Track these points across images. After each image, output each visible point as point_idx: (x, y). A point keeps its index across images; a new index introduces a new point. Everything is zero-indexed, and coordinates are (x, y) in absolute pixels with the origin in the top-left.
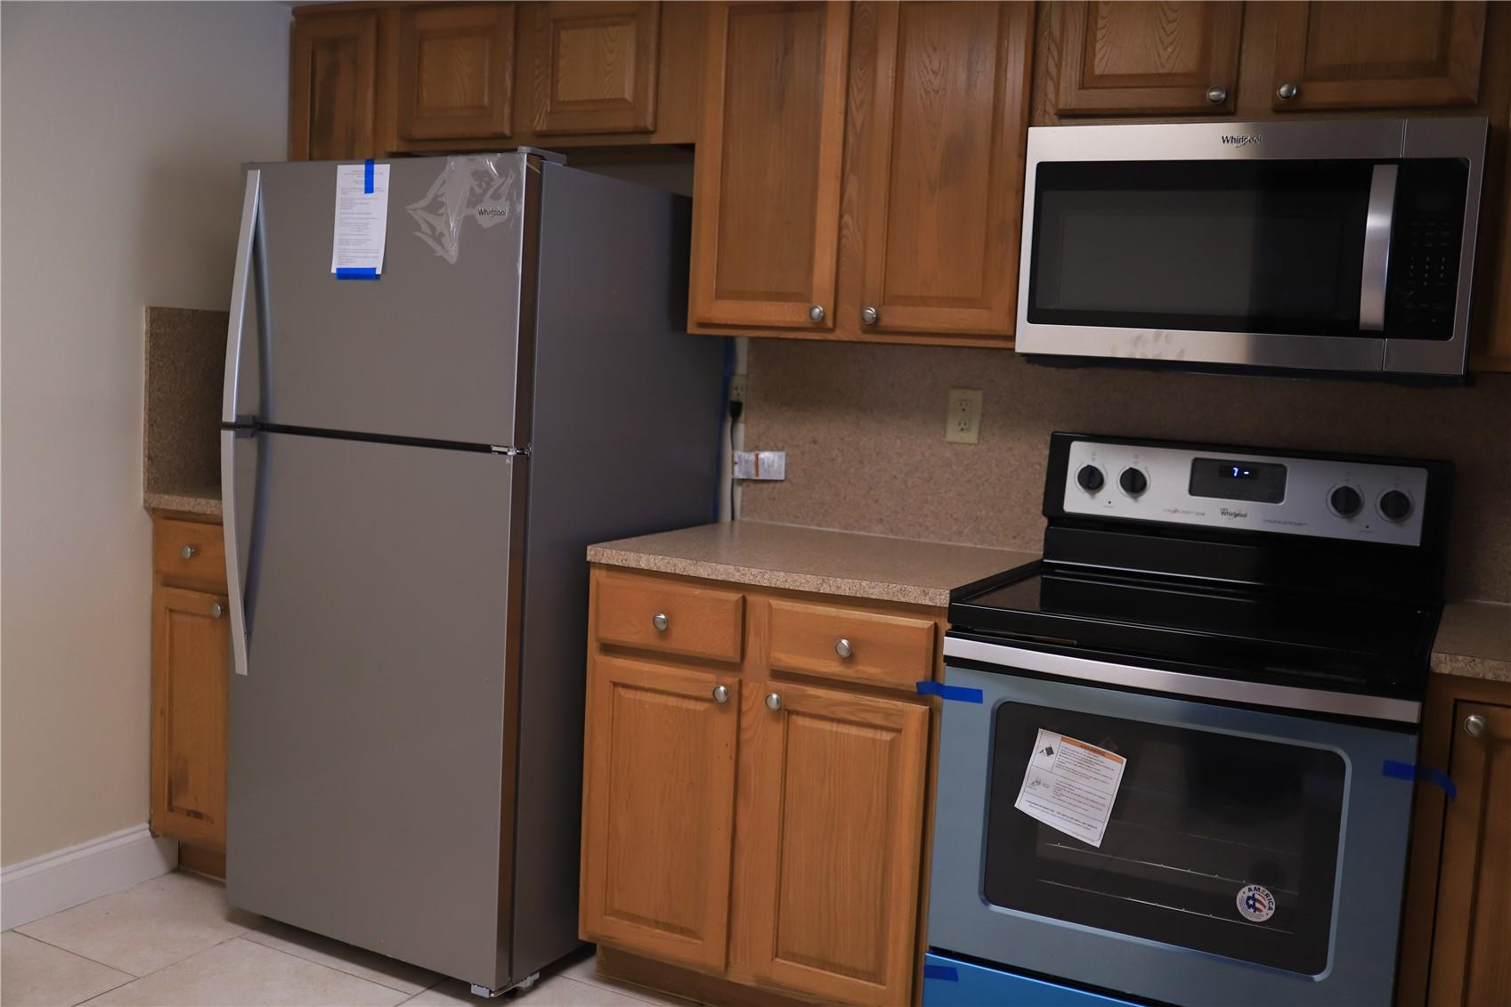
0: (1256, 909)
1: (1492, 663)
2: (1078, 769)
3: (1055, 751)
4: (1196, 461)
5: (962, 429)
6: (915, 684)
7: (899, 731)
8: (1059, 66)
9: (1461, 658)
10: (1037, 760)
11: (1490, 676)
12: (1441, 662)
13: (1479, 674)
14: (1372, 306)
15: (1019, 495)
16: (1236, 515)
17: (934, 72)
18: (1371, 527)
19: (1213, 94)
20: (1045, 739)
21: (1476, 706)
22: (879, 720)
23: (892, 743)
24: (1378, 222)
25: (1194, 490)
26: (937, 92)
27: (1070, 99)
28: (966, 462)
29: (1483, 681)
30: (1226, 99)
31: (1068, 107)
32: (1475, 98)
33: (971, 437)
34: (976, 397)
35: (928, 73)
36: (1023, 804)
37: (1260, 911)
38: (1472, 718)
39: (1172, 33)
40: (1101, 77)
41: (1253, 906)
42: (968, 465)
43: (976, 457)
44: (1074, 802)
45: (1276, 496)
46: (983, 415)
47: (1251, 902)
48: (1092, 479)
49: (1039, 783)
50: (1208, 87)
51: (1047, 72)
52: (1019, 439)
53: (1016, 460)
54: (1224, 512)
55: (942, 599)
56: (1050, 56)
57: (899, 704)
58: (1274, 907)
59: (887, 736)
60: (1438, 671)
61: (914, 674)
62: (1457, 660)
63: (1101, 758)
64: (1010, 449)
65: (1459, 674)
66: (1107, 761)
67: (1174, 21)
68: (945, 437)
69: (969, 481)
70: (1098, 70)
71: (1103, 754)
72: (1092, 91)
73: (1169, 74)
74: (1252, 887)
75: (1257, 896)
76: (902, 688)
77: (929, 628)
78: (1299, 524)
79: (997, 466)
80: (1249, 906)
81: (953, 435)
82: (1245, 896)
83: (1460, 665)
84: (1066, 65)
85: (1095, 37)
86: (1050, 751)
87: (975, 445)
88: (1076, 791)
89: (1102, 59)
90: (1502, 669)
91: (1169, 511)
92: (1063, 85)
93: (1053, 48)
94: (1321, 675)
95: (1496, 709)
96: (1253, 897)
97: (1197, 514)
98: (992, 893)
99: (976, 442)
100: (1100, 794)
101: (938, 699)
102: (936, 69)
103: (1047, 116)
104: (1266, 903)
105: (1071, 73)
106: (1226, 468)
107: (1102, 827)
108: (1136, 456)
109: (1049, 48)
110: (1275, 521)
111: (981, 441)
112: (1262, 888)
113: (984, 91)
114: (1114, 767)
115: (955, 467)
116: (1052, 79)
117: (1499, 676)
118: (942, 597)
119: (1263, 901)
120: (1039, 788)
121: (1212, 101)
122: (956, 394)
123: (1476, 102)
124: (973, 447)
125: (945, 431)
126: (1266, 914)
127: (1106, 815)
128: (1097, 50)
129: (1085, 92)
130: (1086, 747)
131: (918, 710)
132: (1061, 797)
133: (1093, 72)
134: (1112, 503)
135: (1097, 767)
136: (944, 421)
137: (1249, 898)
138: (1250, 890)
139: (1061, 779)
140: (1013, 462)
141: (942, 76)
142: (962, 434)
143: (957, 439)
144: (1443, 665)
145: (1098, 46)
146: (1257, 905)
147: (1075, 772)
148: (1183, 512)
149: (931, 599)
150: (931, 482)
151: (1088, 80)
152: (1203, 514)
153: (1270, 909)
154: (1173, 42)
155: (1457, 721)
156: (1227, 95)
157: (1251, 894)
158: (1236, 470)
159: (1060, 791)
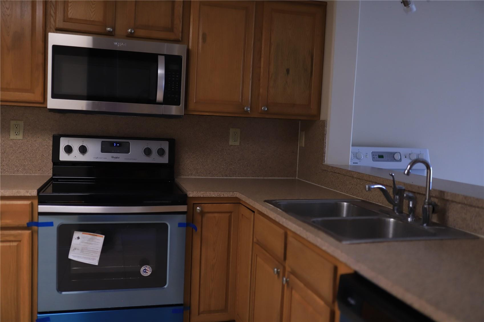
0: (146, 272)
1: (202, 192)
2: (88, 242)
3: (80, 237)
4: (102, 142)
5: (16, 135)
6: (26, 224)
7: (20, 241)
8: (55, 13)
9: (195, 192)
10: (75, 242)
11: (202, 196)
12: (190, 194)
13: (199, 196)
14: (160, 96)
15: (40, 156)
16: (116, 158)
17: (7, 8)
18: (155, 159)
19: (108, 29)
20: (76, 234)
21: (199, 204)
22: (12, 238)
23: (17, 246)
24: (161, 72)
25: (103, 151)
26: (9, 15)
27: (60, 24)
28: (18, 146)
29: (200, 197)
30: (112, 31)
31: (60, 27)
32: (180, 39)
33: (20, 137)
34: (21, 123)
35: (4, 8)
36: (71, 256)
37: (147, 272)
38: (198, 208)
39: (94, 8)
40: (71, 19)
41: (145, 272)
42: (19, 147)
43: (22, 144)
44: (88, 253)
45: (128, 152)
46: (24, 129)
47: (145, 271)
48: (69, 150)
49: (75, 249)
50: (106, 27)
51: (51, 14)
52: (39, 137)
53: (38, 144)
54: (113, 157)
55: (34, 193)
56: (51, 9)
57: (20, 232)
58: (151, 270)
59: (15, 244)
60: (189, 196)
61: (25, 221)
62: (194, 193)
63: (96, 237)
64: (35, 141)
65: (194, 196)
66: (98, 238)
67: (94, 4)
68: (9, 137)
69: (20, 152)
70: (70, 16)
71: (96, 236)
72: (67, 23)
73: (93, 21)
74: (145, 266)
75: (146, 269)
76: (20, 226)
77: (30, 204)
78: (135, 159)
79: (31, 147)
80: (144, 272)
81: (13, 136)
82: (143, 269)
83: (195, 194)
84: (58, 13)
85: (68, 5)
86: (78, 238)
87: (22, 140)
88: (89, 249)
89: (71, 13)
90: (204, 194)
91: (95, 158)
92: (57, 20)
93: (52, 6)
94: (159, 202)
95: (203, 204)
96: (145, 269)
97: (104, 158)
98: (61, 288)
99: (22, 139)
100: (97, 248)
101: (35, 228)
102: (8, 7)
103: (51, 29)
104: (149, 270)
105: (60, 16)
106: (112, 144)
107: (98, 259)
108: (83, 141)
109: (51, 6)
110: (128, 159)
111: (24, 138)
112: (148, 266)
113: (28, 17)
114: (100, 239)
115: (14, 148)
116: (53, 17)
117: (204, 196)
118: (34, 192)
119: (148, 270)
120: (76, 251)
121: (108, 31)
122: (13, 123)
123: (181, 40)
124: (21, 140)
125: (10, 136)
126: (149, 273)
127: (99, 254)
128: (69, 10)
129: (65, 23)
130: (90, 235)
131: (27, 232)
132: (84, 252)
133: (68, 16)
134: (76, 156)
135: (95, 240)
136: (9, 132)
137: (144, 270)
138: (144, 267)
139: (83, 246)
140: (37, 145)
141: (11, 10)
142: (17, 136)
143: (15, 138)
144: (190, 195)
145: (69, 8)
146: (147, 271)
147: (87, 243)
148: (100, 158)
149: (30, 194)
150: (5, 153)
151: (66, 19)
152: (106, 158)
153: (150, 271)
154: (94, 11)
155: (194, 209)
156: (113, 30)
157: (144, 268)
158: (115, 144)
159: (83, 250)
